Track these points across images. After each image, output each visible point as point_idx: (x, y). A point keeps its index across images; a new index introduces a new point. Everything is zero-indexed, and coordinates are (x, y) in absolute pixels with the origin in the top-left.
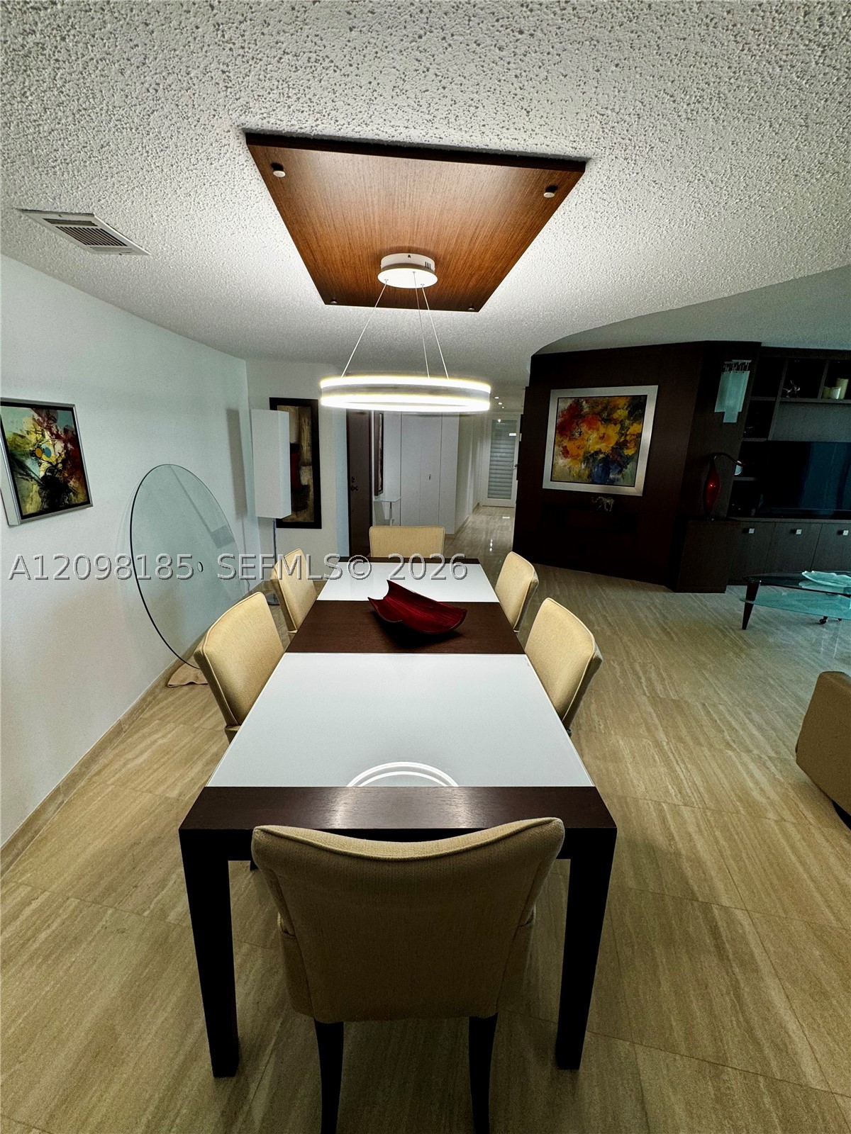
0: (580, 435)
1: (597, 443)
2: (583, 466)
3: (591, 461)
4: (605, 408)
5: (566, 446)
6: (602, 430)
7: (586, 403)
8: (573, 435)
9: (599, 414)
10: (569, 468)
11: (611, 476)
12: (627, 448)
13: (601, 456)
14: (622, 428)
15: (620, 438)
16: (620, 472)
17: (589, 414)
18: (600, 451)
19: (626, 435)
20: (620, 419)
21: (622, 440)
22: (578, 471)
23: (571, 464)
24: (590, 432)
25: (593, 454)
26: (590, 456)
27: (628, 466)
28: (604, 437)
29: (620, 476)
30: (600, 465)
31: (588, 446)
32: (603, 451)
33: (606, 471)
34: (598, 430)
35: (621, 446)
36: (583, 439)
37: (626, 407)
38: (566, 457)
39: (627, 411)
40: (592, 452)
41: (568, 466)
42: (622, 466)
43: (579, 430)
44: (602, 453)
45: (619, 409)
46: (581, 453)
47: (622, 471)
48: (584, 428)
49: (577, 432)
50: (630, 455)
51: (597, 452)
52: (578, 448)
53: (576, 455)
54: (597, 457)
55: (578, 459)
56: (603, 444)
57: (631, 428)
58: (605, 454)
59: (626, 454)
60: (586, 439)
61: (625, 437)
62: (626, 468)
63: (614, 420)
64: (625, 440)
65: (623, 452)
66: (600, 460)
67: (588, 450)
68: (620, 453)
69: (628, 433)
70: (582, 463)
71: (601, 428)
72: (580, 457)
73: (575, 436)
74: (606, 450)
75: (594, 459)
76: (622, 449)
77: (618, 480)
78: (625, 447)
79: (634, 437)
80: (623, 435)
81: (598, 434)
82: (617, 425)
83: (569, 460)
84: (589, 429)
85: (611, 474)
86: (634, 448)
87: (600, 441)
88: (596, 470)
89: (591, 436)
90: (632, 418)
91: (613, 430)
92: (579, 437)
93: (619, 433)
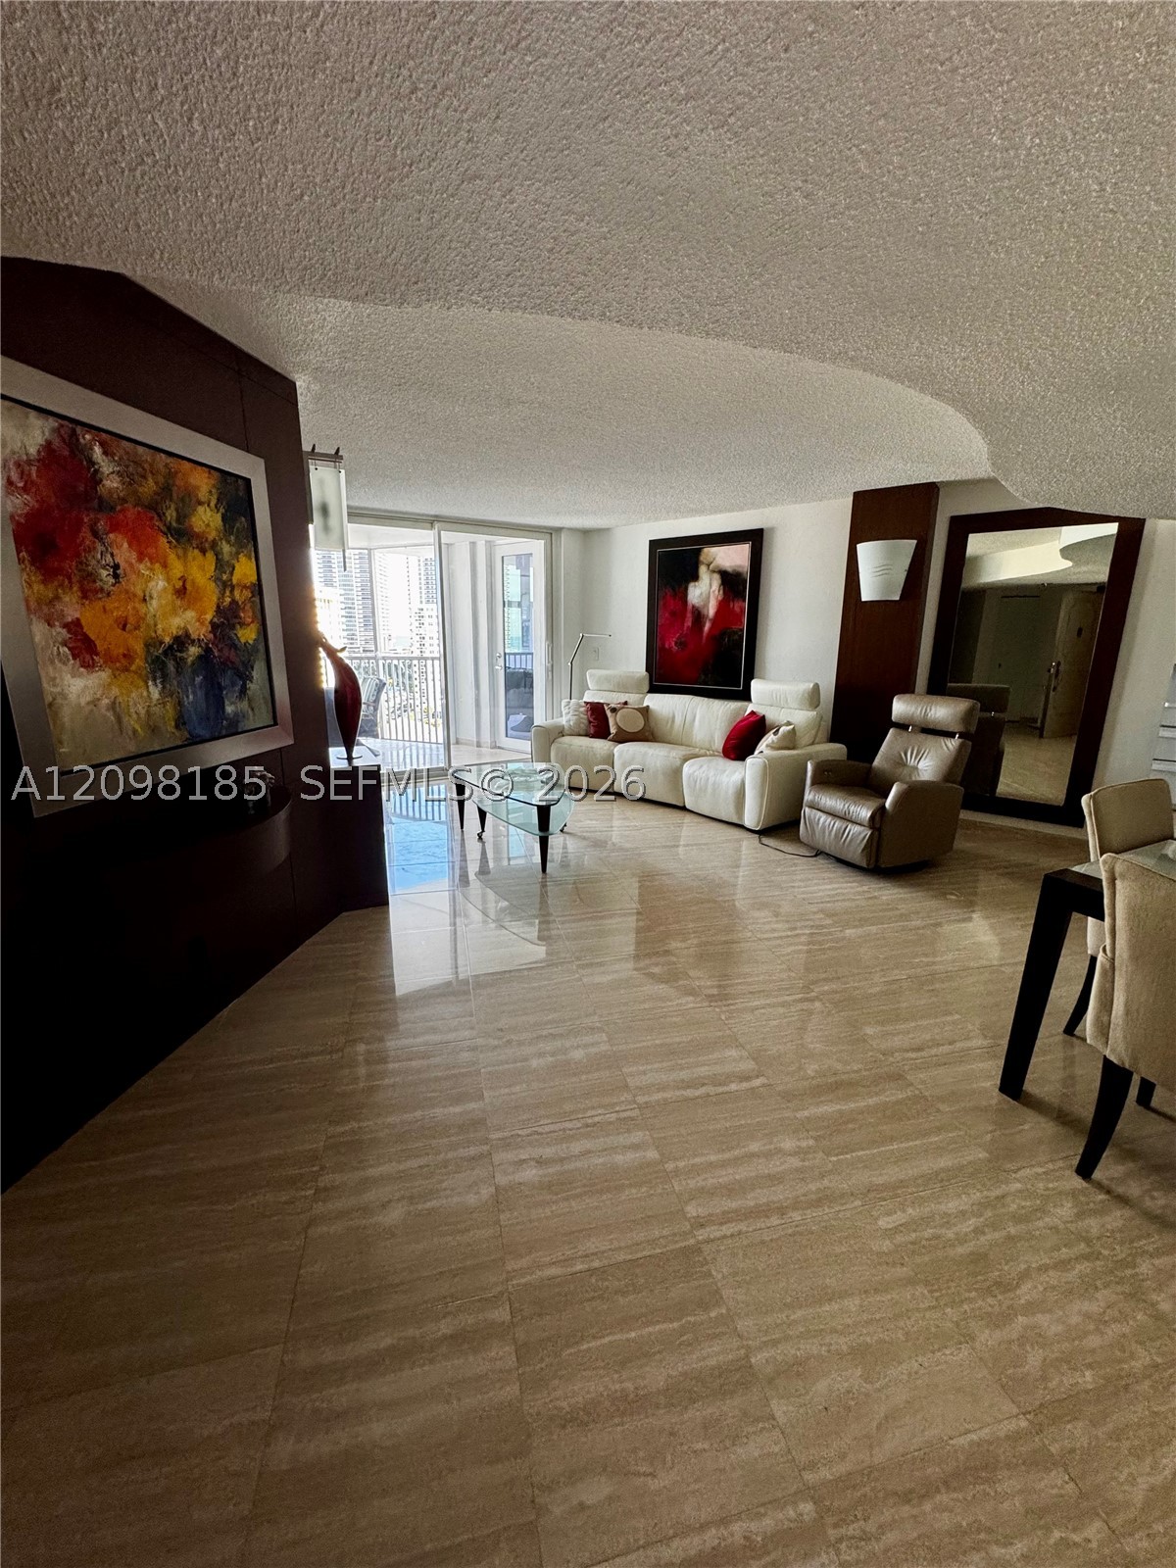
0: (116, 576)
1: (174, 612)
2: (155, 693)
3: (171, 667)
4: (166, 491)
5: (77, 623)
6: (177, 568)
7: (105, 453)
8: (92, 577)
9: (154, 507)
10: (113, 706)
11: (229, 709)
12: (243, 624)
13: (194, 651)
14: (220, 564)
15: (223, 594)
16: (243, 691)
17: (124, 500)
18: (187, 635)
19: (233, 588)
20: (210, 538)
21: (228, 600)
22: (143, 712)
23: (115, 691)
24: (143, 568)
25: (170, 647)
26: (165, 653)
27: (254, 673)
28: (185, 588)
29: (244, 705)
30: (199, 679)
31: (150, 620)
32: (194, 636)
33: (215, 696)
34: (165, 566)
35: (226, 619)
36: (130, 596)
37: (213, 504)
38: (89, 666)
39: (219, 517)
40: (167, 640)
41: (105, 701)
42: (244, 676)
43: (109, 558)
44: (193, 641)
45: (200, 503)
46: (139, 647)
47: (246, 689)
48: (124, 553)
49: (104, 567)
50: (251, 642)
51: (182, 641)
52: (124, 628)
53: (125, 656)
54: (184, 655)
55: (133, 668)
56: (190, 614)
57: (237, 566)
58: (200, 646)
59: (243, 641)
60: (140, 593)
61: (232, 592)
62: (250, 678)
63: (198, 536)
64: (234, 602)
65: (236, 635)
66: (193, 664)
67: (153, 635)
68: (230, 638)
69: (234, 581)
70: (150, 683)
71: (172, 557)
72: (139, 662)
73: (101, 580)
74: (200, 631)
75: (180, 664)
76: (233, 627)
77: (244, 717)
78: (237, 621)
79: (247, 594)
80: (226, 586)
81: (168, 580)
82: (207, 555)
83: (104, 675)
84: (140, 560)
85: (227, 703)
86: (252, 622)
87: (178, 602)
88: (191, 697)
89: (151, 584)
90: (232, 538)
91: (202, 568)
92: (113, 585)
93: (217, 579)
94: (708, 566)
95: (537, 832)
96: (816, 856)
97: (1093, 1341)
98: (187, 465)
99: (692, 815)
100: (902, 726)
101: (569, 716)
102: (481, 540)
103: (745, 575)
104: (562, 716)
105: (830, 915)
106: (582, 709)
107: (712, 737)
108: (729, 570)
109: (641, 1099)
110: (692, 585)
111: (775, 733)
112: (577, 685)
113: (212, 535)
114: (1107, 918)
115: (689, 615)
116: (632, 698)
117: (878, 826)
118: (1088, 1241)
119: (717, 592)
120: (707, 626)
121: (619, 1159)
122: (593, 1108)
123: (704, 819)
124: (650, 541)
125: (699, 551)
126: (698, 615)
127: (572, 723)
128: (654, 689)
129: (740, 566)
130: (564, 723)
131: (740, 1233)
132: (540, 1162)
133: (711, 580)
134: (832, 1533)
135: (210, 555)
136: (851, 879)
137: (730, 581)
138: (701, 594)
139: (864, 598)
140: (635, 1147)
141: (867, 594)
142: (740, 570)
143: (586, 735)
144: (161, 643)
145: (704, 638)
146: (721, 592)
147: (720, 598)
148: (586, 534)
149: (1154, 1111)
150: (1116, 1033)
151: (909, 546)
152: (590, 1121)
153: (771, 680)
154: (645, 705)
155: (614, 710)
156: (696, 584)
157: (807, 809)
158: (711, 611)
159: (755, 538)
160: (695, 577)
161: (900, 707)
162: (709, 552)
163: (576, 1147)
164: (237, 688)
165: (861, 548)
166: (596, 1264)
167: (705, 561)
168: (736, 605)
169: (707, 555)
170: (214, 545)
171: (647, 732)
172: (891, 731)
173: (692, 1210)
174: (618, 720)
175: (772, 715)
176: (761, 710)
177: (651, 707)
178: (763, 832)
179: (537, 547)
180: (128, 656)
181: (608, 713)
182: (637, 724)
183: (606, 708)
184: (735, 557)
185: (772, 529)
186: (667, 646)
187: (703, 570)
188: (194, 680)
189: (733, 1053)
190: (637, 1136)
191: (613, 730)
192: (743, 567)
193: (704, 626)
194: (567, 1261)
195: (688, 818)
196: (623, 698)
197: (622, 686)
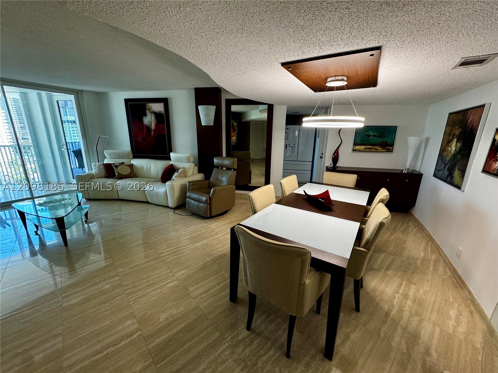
94: (149, 110)
96: (192, 215)
99: (152, 205)
101: (95, 171)
103: (163, 114)
104: (92, 170)
106: (102, 167)
107: (158, 174)
108: (158, 112)
110: (144, 117)
111: (177, 172)
115: (145, 128)
116: (126, 161)
117: (209, 202)
119: (154, 120)
124: (125, 99)
125: (145, 105)
126: (148, 128)
127: (97, 173)
128: (135, 157)
129: (160, 111)
133: (151, 116)
137: (157, 115)
138: (148, 121)
141: (203, 123)
142: (161, 112)
143: (104, 177)
146: (156, 120)
148: (97, 94)
150: (249, 283)
153: (177, 152)
154: (131, 163)
155: (116, 166)
156: (146, 117)
157: (188, 199)
158: (153, 127)
159: (165, 101)
160: (145, 115)
161: (216, 161)
162: (149, 105)
165: (200, 107)
167: (148, 109)
168: (162, 125)
169: (148, 106)
171: (133, 174)
172: (215, 169)
174: (118, 170)
175: (177, 164)
176: (174, 163)
177: (134, 164)
178: (176, 208)
179: (71, 98)
181: (114, 168)
182: (128, 171)
184: (158, 107)
185: (171, 98)
186: (138, 140)
187: (148, 112)
196: (121, 161)
197: (121, 156)
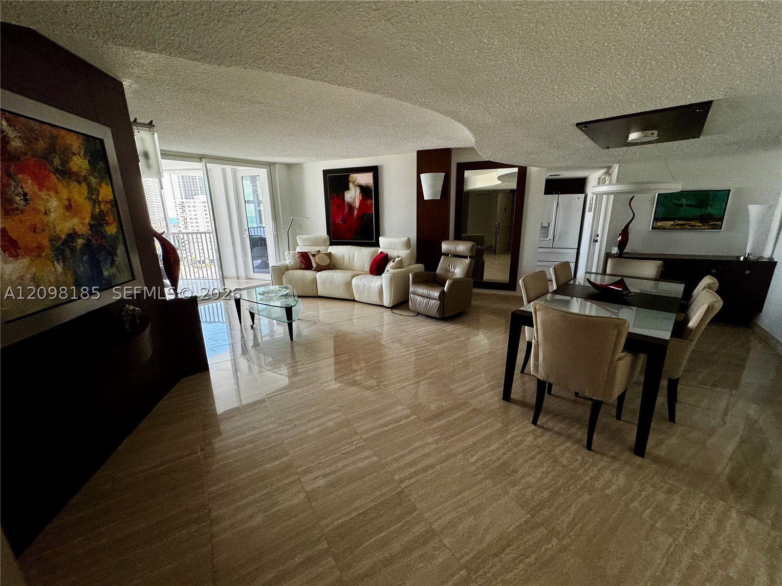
0: (26, 200)
1: (65, 218)
2: (59, 268)
3: (68, 252)
4: (52, 148)
5: (4, 230)
6: (65, 194)
7: (10, 125)
8: (10, 202)
9: (46, 157)
11: (106, 273)
12: (107, 224)
13: (80, 241)
14: (91, 190)
15: (94, 207)
16: (113, 263)
17: (26, 154)
18: (75, 232)
19: (99, 203)
20: (83, 174)
21: (97, 210)
23: (34, 270)
24: (43, 194)
25: (66, 240)
26: (63, 244)
27: (118, 251)
28: (70, 205)
29: (114, 270)
30: (85, 258)
31: (51, 225)
32: (79, 233)
33: (96, 267)
34: (56, 192)
35: (98, 222)
36: (38, 212)
37: (82, 153)
38: (15, 256)
39: (86, 162)
40: (63, 236)
41: (29, 276)
42: (112, 253)
43: (20, 190)
44: (79, 236)
45: (74, 154)
46: (46, 242)
47: (114, 261)
48: (29, 186)
49: (18, 195)
50: (114, 234)
51: (72, 236)
52: (35, 231)
53: (37, 247)
54: (74, 244)
55: (44, 254)
56: (75, 221)
57: (100, 189)
58: (84, 238)
59: (109, 233)
60: (43, 210)
61: (99, 205)
62: (116, 254)
63: (75, 174)
64: (101, 211)
65: (104, 230)
66: (81, 249)
67: (54, 234)
68: (102, 233)
69: (100, 199)
70: (56, 263)
71: (60, 186)
72: (48, 251)
73: (16, 203)
74: (83, 230)
75: (73, 250)
76: (102, 225)
77: (114, 277)
78: (104, 222)
79: (109, 206)
80: (95, 202)
81: (60, 200)
82: (82, 184)
83: (25, 261)
84: (40, 190)
85: (103, 269)
86: (114, 222)
87: (67, 214)
88: (82, 269)
89: (49, 204)
90: (96, 174)
91: (79, 192)
92: (25, 206)
93: (89, 199)
94: (353, 183)
95: (286, 320)
96: (417, 315)
97: (546, 481)
98: (63, 132)
99: (360, 304)
100: (446, 255)
101: (290, 260)
102: (229, 168)
103: (371, 187)
104: (286, 260)
105: (427, 340)
106: (297, 256)
107: (363, 265)
108: (364, 185)
109: (364, 437)
110: (346, 192)
111: (393, 261)
112: (294, 244)
113: (84, 173)
114: (535, 327)
115: (346, 207)
116: (322, 249)
117: (442, 299)
118: (539, 447)
119: (359, 196)
120: (356, 212)
121: (360, 464)
122: (345, 445)
123: (365, 305)
124: (323, 170)
125: (348, 176)
126: (351, 207)
127: (292, 263)
128: (332, 244)
129: (368, 183)
130: (288, 263)
131: (418, 480)
132: (325, 476)
133: (355, 190)
134: (474, 577)
135: (84, 186)
136: (433, 324)
137: (364, 190)
138: (351, 197)
139: (426, 198)
140: (367, 458)
141: (427, 197)
142: (369, 185)
143: (300, 269)
144: (60, 238)
145: (355, 219)
146: (361, 195)
147: (360, 198)
148: (289, 166)
149: (554, 396)
150: (541, 369)
151: (442, 175)
152: (343, 452)
153: (387, 237)
154: (329, 252)
155: (313, 255)
156: (349, 192)
157: (412, 295)
158: (357, 205)
159: (375, 170)
160: (348, 189)
161: (445, 246)
162: (353, 176)
163: (340, 465)
164: (109, 261)
165: (422, 176)
166: (361, 511)
167: (351, 181)
168: (368, 201)
169: (352, 178)
170: (85, 178)
171: (331, 265)
172: (442, 257)
173: (397, 477)
174: (316, 260)
175: (391, 253)
176: (385, 251)
177: (332, 252)
178: (392, 308)
179: (263, 173)
180: (40, 248)
181: (311, 257)
182: (327, 262)
183: (309, 254)
184: (366, 179)
185: (382, 166)
186: (337, 222)
187: (351, 185)
188: (82, 258)
189: (400, 407)
190: (366, 453)
191: (314, 265)
192: (370, 184)
193: (354, 212)
194: (349, 513)
195: (357, 305)
196: (317, 249)
197: (316, 242)
